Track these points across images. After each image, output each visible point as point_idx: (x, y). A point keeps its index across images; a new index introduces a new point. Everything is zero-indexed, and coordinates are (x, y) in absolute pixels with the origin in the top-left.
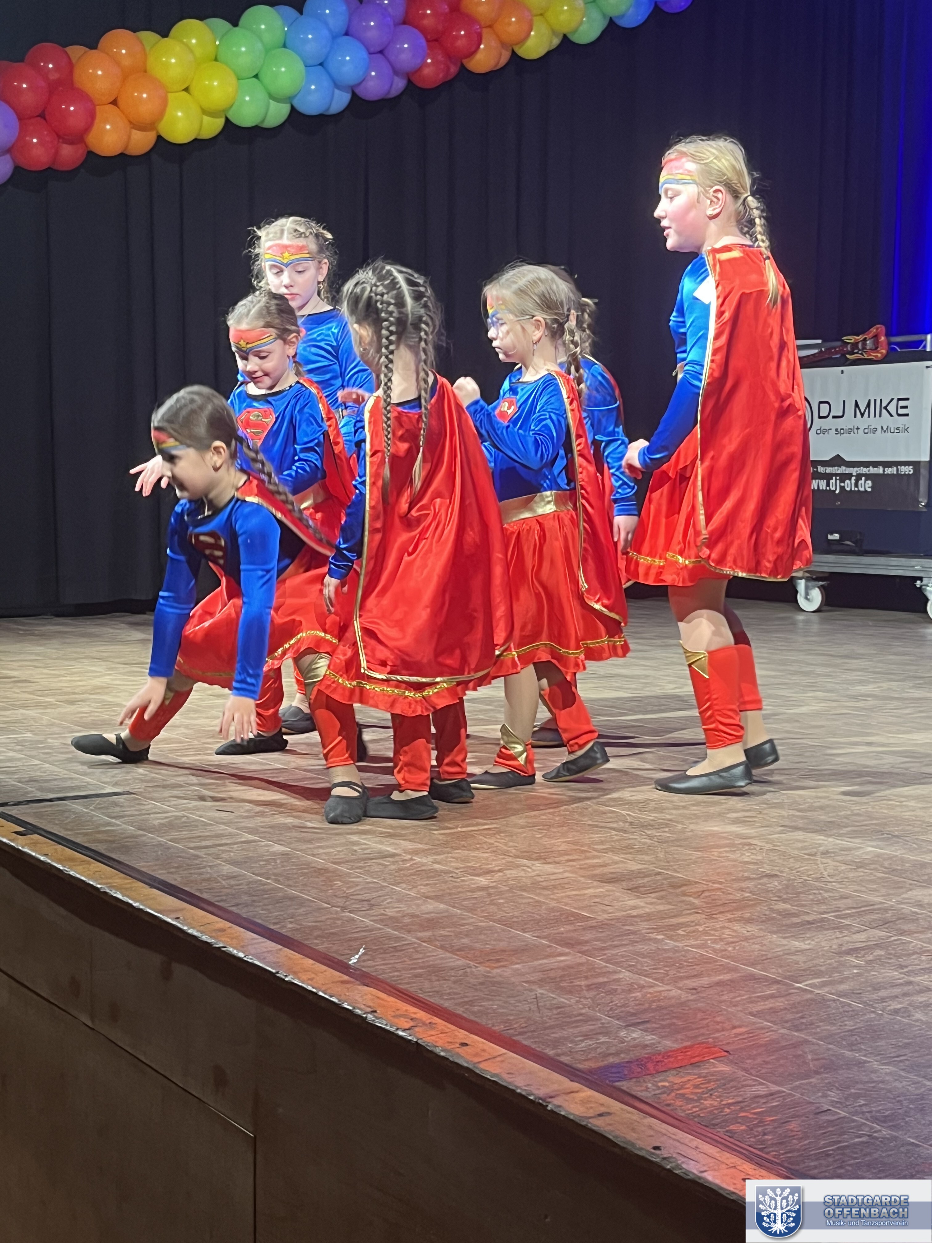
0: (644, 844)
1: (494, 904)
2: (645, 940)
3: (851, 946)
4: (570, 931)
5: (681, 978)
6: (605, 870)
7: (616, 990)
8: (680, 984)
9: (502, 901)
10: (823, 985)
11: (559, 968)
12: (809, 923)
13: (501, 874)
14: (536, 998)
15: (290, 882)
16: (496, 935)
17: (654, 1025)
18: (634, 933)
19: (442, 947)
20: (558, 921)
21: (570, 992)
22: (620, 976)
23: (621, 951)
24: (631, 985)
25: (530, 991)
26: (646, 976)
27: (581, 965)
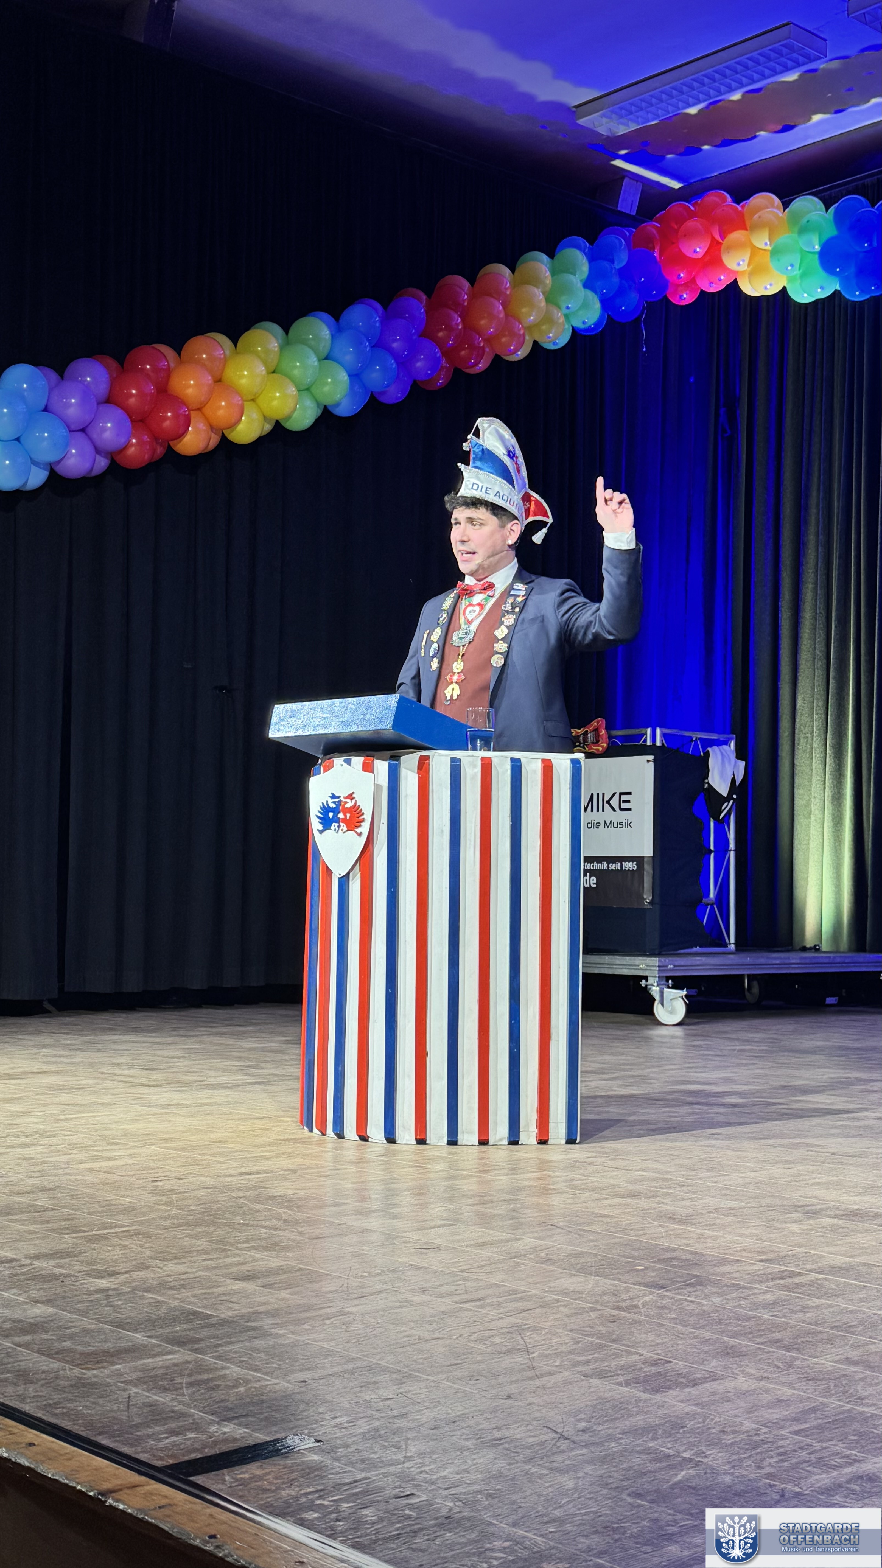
0: (293, 1240)
1: (111, 1306)
2: (266, 1335)
4: (185, 1330)
5: (293, 1372)
6: (243, 1268)
7: (218, 1386)
9: (120, 1303)
11: (162, 1367)
12: (444, 1313)
13: (127, 1275)
14: (129, 1397)
16: (103, 1337)
17: (250, 1419)
18: (254, 1329)
19: (39, 1351)
20: (175, 1320)
21: (165, 1390)
22: (228, 1372)
23: (236, 1347)
24: (236, 1380)
25: (124, 1390)
26: (256, 1370)
27: (189, 1362)
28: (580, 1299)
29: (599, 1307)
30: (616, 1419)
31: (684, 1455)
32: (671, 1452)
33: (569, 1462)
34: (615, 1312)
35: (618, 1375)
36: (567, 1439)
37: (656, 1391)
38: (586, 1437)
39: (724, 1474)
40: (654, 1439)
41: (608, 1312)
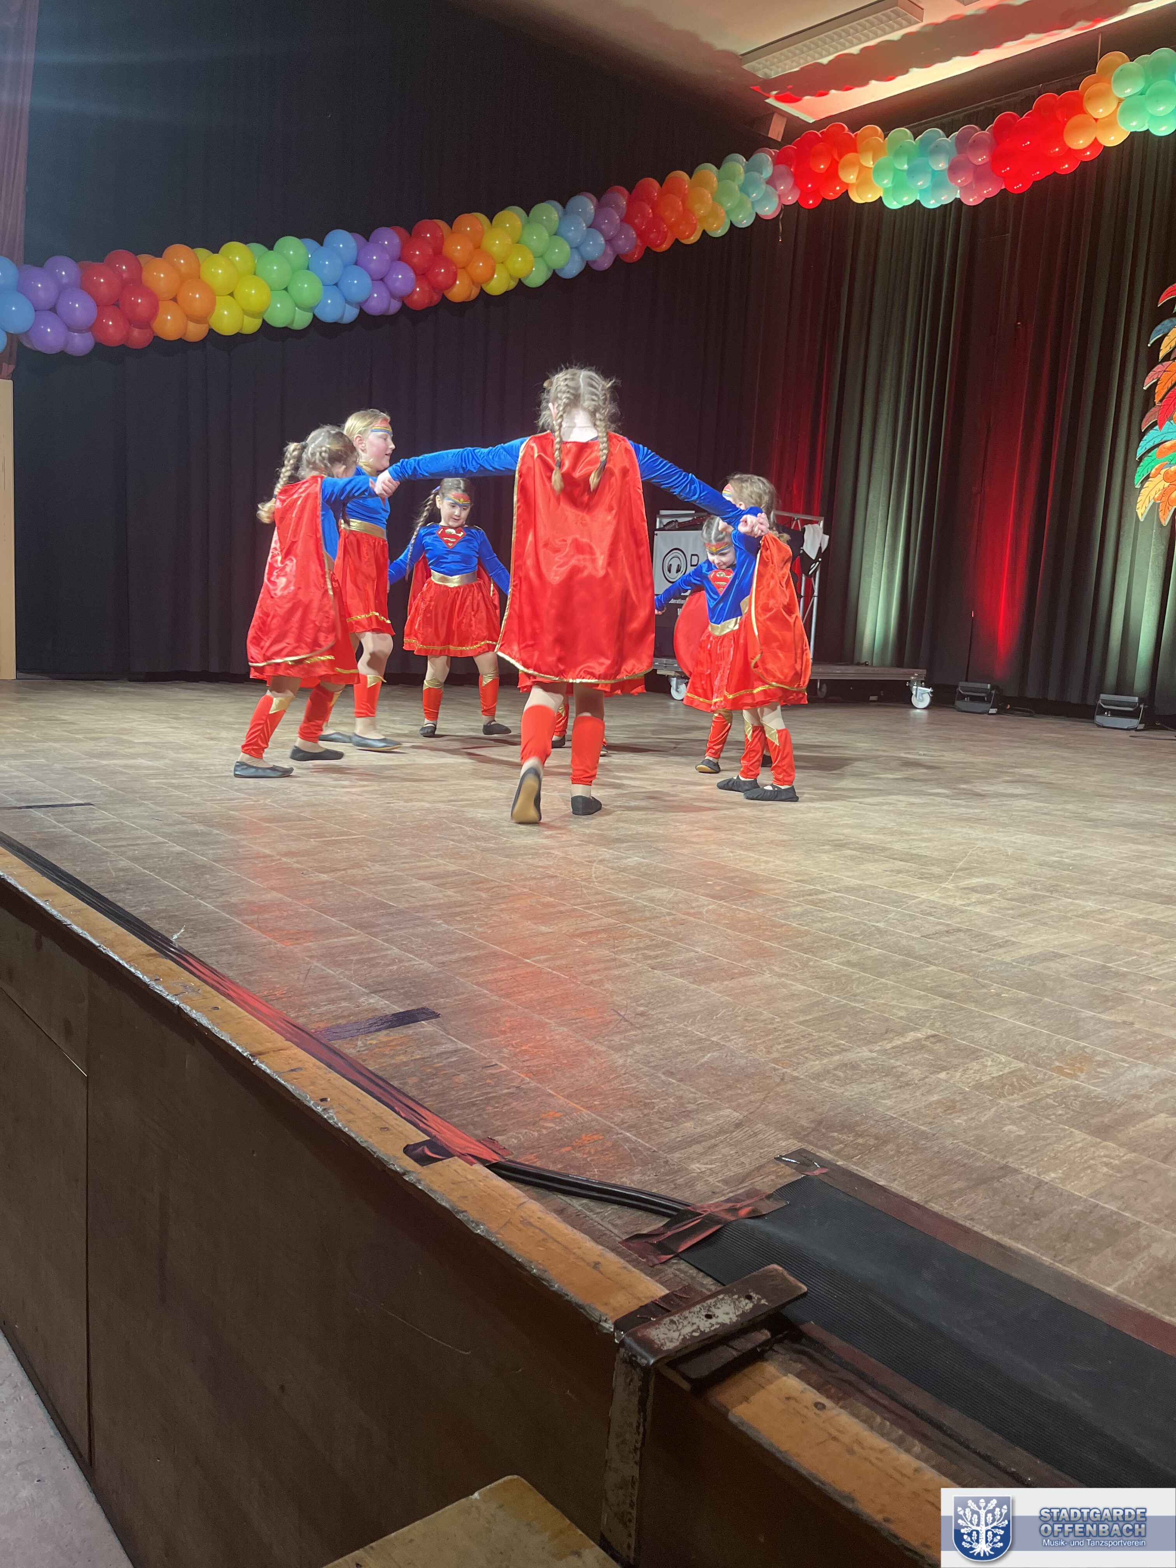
1: (323, 895)
2: (426, 924)
3: (584, 930)
4: (370, 916)
5: (437, 955)
6: (429, 870)
7: (379, 964)
8: (434, 959)
9: (331, 893)
10: (547, 960)
11: (343, 946)
12: (561, 912)
13: (344, 872)
14: (309, 969)
15: (168, 875)
16: (309, 919)
17: (393, 993)
18: (420, 918)
19: (259, 928)
20: (366, 908)
21: (340, 965)
22: (389, 952)
23: (402, 933)
24: (394, 960)
25: (308, 964)
26: (410, 952)
27: (363, 943)
28: (662, 905)
29: (674, 912)
30: (669, 1005)
31: (714, 1039)
32: (703, 1036)
33: (623, 1042)
34: (684, 917)
35: (676, 968)
36: (626, 1021)
37: (701, 983)
38: (641, 1019)
39: (740, 1057)
40: (693, 1023)
41: (681, 916)
